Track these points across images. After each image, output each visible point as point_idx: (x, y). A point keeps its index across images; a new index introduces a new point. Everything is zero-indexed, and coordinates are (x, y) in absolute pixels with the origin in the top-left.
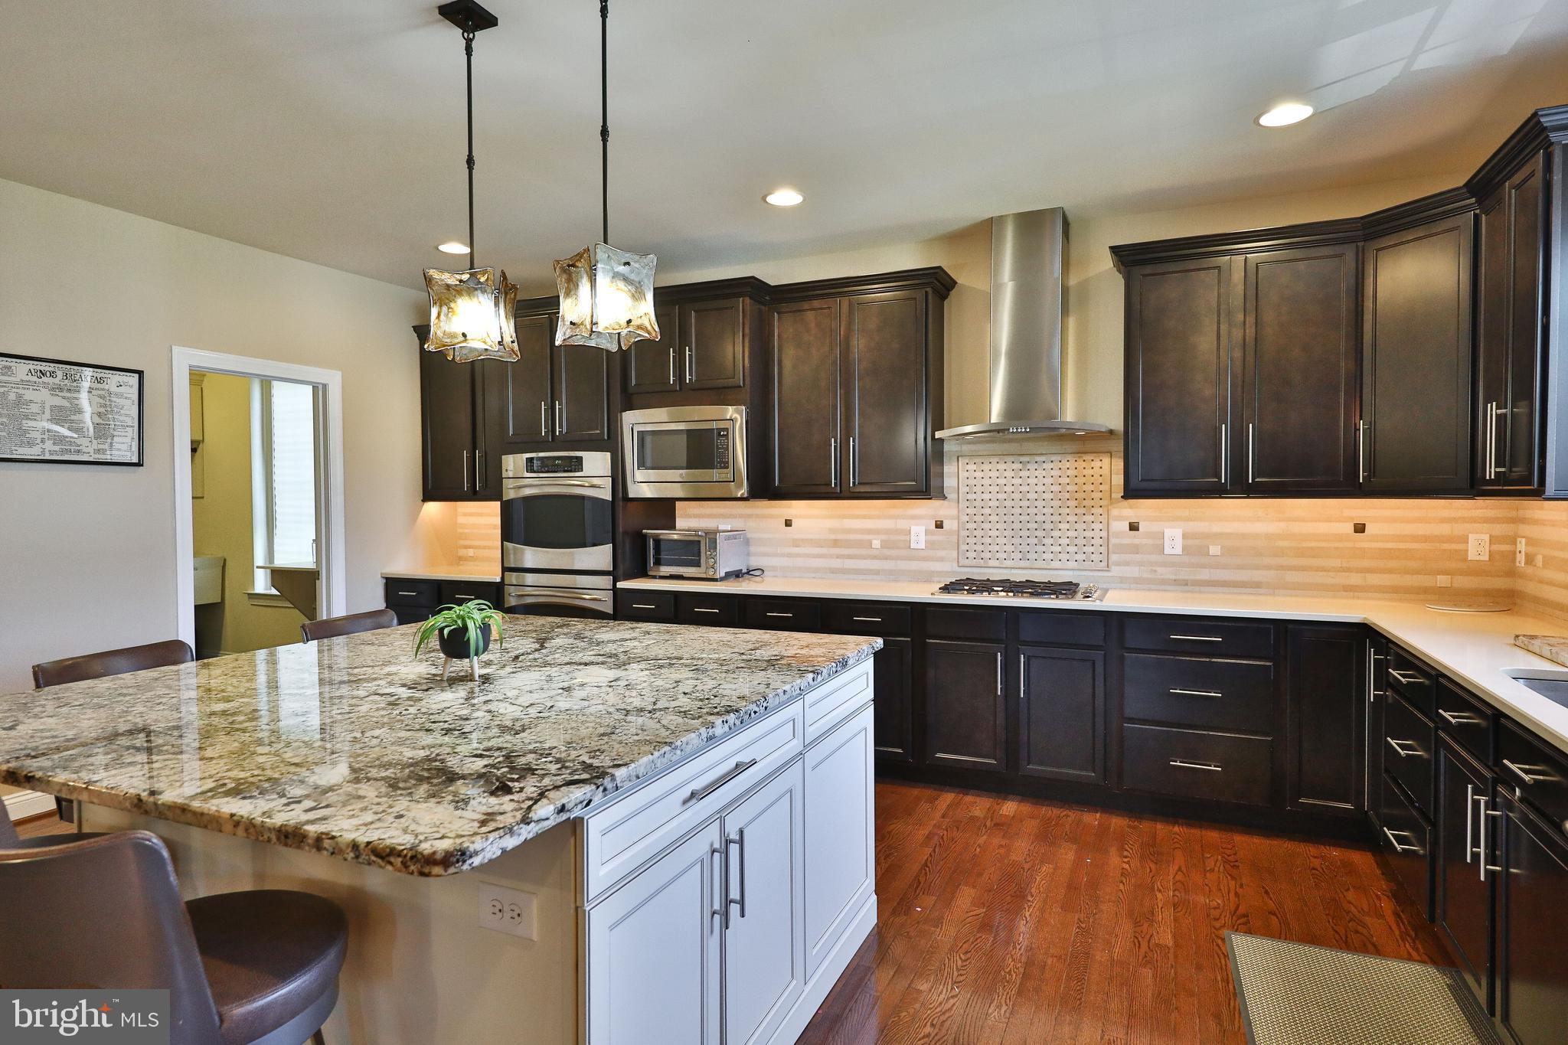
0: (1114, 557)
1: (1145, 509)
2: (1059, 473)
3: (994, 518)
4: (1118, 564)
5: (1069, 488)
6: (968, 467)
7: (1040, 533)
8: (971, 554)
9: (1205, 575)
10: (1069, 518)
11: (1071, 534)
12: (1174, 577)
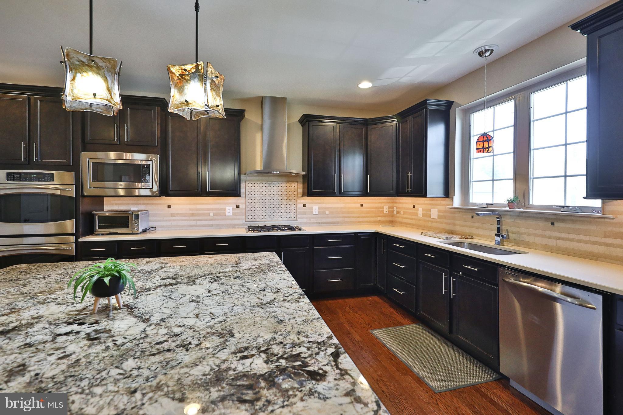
0: (298, 216)
1: (308, 200)
2: (281, 188)
3: (258, 204)
4: (300, 218)
5: (284, 193)
6: (249, 185)
7: (275, 209)
8: (250, 217)
9: (324, 220)
10: (284, 203)
11: (285, 209)
12: (316, 222)
